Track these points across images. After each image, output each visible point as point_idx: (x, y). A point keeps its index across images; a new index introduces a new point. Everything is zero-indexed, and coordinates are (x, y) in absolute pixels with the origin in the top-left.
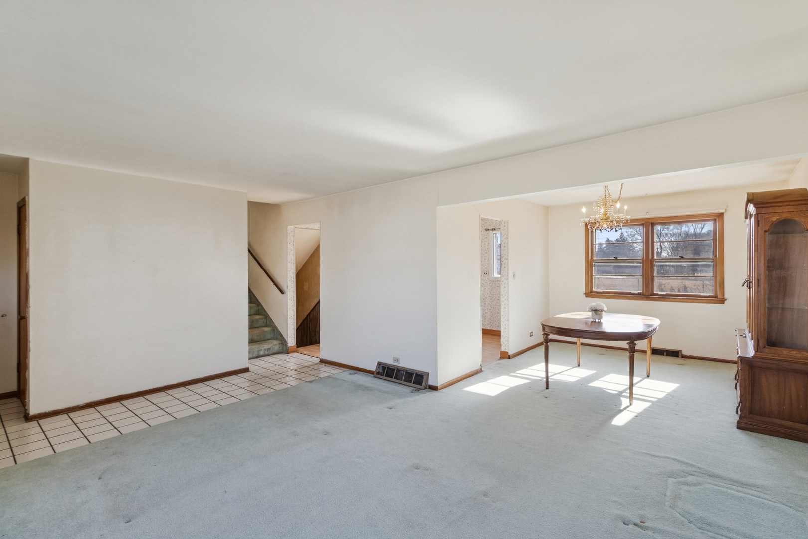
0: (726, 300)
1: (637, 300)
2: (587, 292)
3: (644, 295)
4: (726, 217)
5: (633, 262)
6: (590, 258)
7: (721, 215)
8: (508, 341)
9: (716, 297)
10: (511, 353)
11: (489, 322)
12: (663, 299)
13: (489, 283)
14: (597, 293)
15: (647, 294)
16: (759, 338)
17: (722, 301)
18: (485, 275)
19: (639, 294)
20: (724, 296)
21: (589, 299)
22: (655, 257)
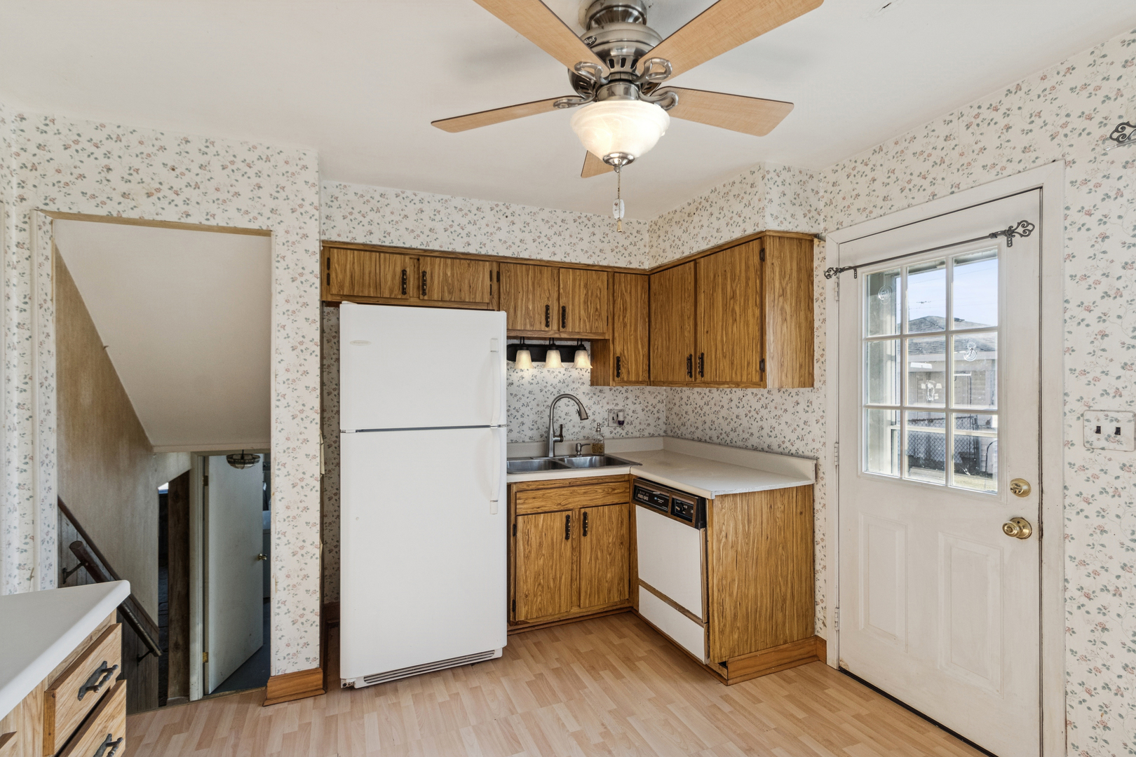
18: (1100, 440)
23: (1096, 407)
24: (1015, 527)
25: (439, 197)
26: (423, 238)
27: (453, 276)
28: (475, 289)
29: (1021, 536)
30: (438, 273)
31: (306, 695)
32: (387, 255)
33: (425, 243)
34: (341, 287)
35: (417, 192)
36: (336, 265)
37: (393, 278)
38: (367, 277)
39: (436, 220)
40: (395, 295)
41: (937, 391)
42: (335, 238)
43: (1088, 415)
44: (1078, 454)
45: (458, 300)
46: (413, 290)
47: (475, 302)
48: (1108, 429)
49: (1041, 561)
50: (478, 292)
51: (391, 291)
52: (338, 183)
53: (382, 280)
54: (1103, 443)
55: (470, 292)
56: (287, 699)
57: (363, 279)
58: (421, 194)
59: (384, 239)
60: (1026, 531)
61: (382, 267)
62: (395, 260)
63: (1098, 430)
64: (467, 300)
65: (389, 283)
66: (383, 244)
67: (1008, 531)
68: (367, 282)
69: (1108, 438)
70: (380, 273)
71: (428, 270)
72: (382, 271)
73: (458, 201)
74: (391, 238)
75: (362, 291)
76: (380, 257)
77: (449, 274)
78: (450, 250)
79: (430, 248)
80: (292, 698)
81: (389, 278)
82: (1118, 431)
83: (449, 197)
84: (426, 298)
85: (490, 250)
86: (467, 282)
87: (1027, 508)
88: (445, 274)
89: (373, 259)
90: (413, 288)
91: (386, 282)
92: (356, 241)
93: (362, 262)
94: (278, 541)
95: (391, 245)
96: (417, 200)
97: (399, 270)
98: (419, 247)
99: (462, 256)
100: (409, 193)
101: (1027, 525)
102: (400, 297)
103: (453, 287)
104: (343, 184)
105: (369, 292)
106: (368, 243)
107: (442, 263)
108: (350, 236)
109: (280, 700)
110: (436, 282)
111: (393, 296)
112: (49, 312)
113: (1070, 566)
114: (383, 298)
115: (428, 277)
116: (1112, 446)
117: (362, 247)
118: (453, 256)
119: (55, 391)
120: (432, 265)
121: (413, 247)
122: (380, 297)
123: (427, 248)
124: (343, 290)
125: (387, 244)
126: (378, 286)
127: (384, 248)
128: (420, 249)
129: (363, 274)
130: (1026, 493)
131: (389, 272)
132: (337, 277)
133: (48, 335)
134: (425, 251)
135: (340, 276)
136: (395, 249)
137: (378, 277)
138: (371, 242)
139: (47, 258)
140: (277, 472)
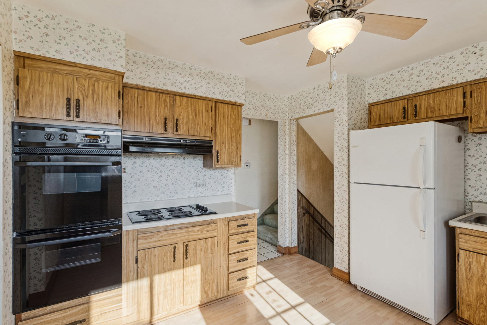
25: (422, 62)
26: (413, 88)
27: (434, 103)
28: (450, 107)
30: (423, 104)
31: (343, 280)
32: (396, 102)
33: (414, 90)
34: (375, 121)
35: (409, 66)
36: (373, 113)
37: (399, 112)
38: (386, 115)
39: (421, 76)
40: (400, 120)
42: (371, 102)
45: (438, 115)
46: (410, 115)
47: (451, 115)
50: (453, 108)
51: (398, 119)
52: (372, 78)
53: (393, 114)
55: (447, 109)
56: (338, 278)
57: (384, 116)
58: (411, 66)
59: (392, 95)
61: (393, 108)
62: (400, 103)
64: (444, 114)
65: (396, 115)
66: (392, 98)
68: (386, 117)
70: (392, 112)
71: (418, 104)
72: (393, 110)
73: (436, 59)
74: (396, 94)
75: (384, 122)
76: (392, 104)
77: (431, 102)
78: (430, 89)
79: (418, 91)
80: (339, 278)
81: (397, 112)
83: (429, 59)
84: (417, 118)
85: (460, 80)
86: (444, 104)
88: (429, 103)
89: (389, 106)
90: (410, 114)
91: (395, 115)
92: (380, 100)
93: (384, 109)
94: (336, 220)
95: (396, 97)
96: (409, 69)
97: (401, 108)
98: (411, 93)
99: (441, 90)
100: (405, 68)
102: (402, 121)
103: (434, 109)
104: (374, 77)
105: (387, 121)
106: (385, 99)
107: (427, 97)
108: (377, 99)
109: (335, 276)
110: (423, 109)
111: (398, 121)
112: (294, 145)
114: (394, 123)
115: (418, 107)
117: (384, 102)
118: (435, 91)
119: (296, 165)
120: (421, 100)
121: (407, 94)
122: (392, 123)
123: (416, 92)
124: (376, 123)
125: (394, 97)
126: (391, 118)
127: (394, 99)
128: (413, 94)
129: (384, 114)
131: (397, 110)
132: (373, 118)
133: (294, 151)
134: (416, 94)
135: (375, 117)
136: (400, 98)
137: (391, 114)
138: (386, 98)
139: (294, 131)
140: (336, 195)
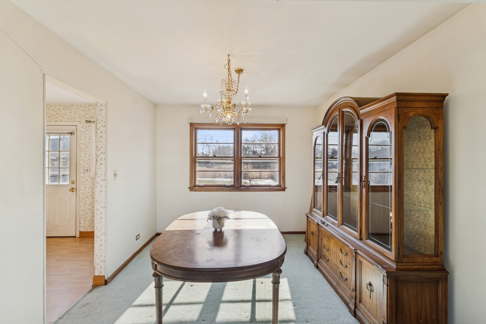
0: (286, 188)
1: (231, 191)
2: (192, 186)
3: (235, 187)
4: (287, 127)
5: (227, 159)
6: (194, 155)
7: (283, 126)
8: (104, 261)
9: (280, 186)
10: (107, 276)
11: (89, 224)
12: (248, 190)
13: (90, 180)
14: (199, 186)
15: (237, 186)
16: (400, 247)
17: (284, 189)
18: (85, 172)
19: (231, 186)
20: (285, 185)
21: (193, 193)
22: (242, 156)
23: (85, 166)
24: (72, 190)
29: (73, 191)
41: (57, 164)
43: (84, 168)
44: (82, 175)
48: (86, 170)
49: (76, 195)
54: (86, 172)
60: (74, 190)
63: (85, 170)
67: (70, 191)
69: (86, 171)
82: (88, 170)
87: (74, 186)
101: (74, 189)
113: (81, 194)
116: (87, 172)
130: (74, 183)
